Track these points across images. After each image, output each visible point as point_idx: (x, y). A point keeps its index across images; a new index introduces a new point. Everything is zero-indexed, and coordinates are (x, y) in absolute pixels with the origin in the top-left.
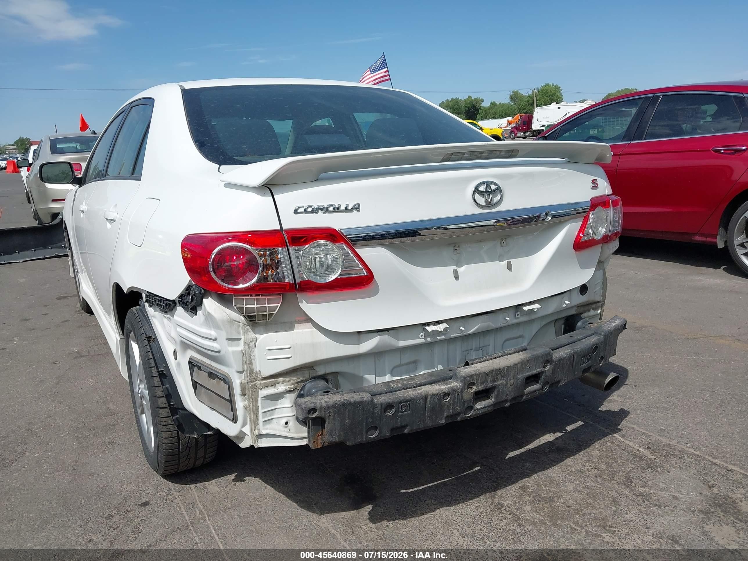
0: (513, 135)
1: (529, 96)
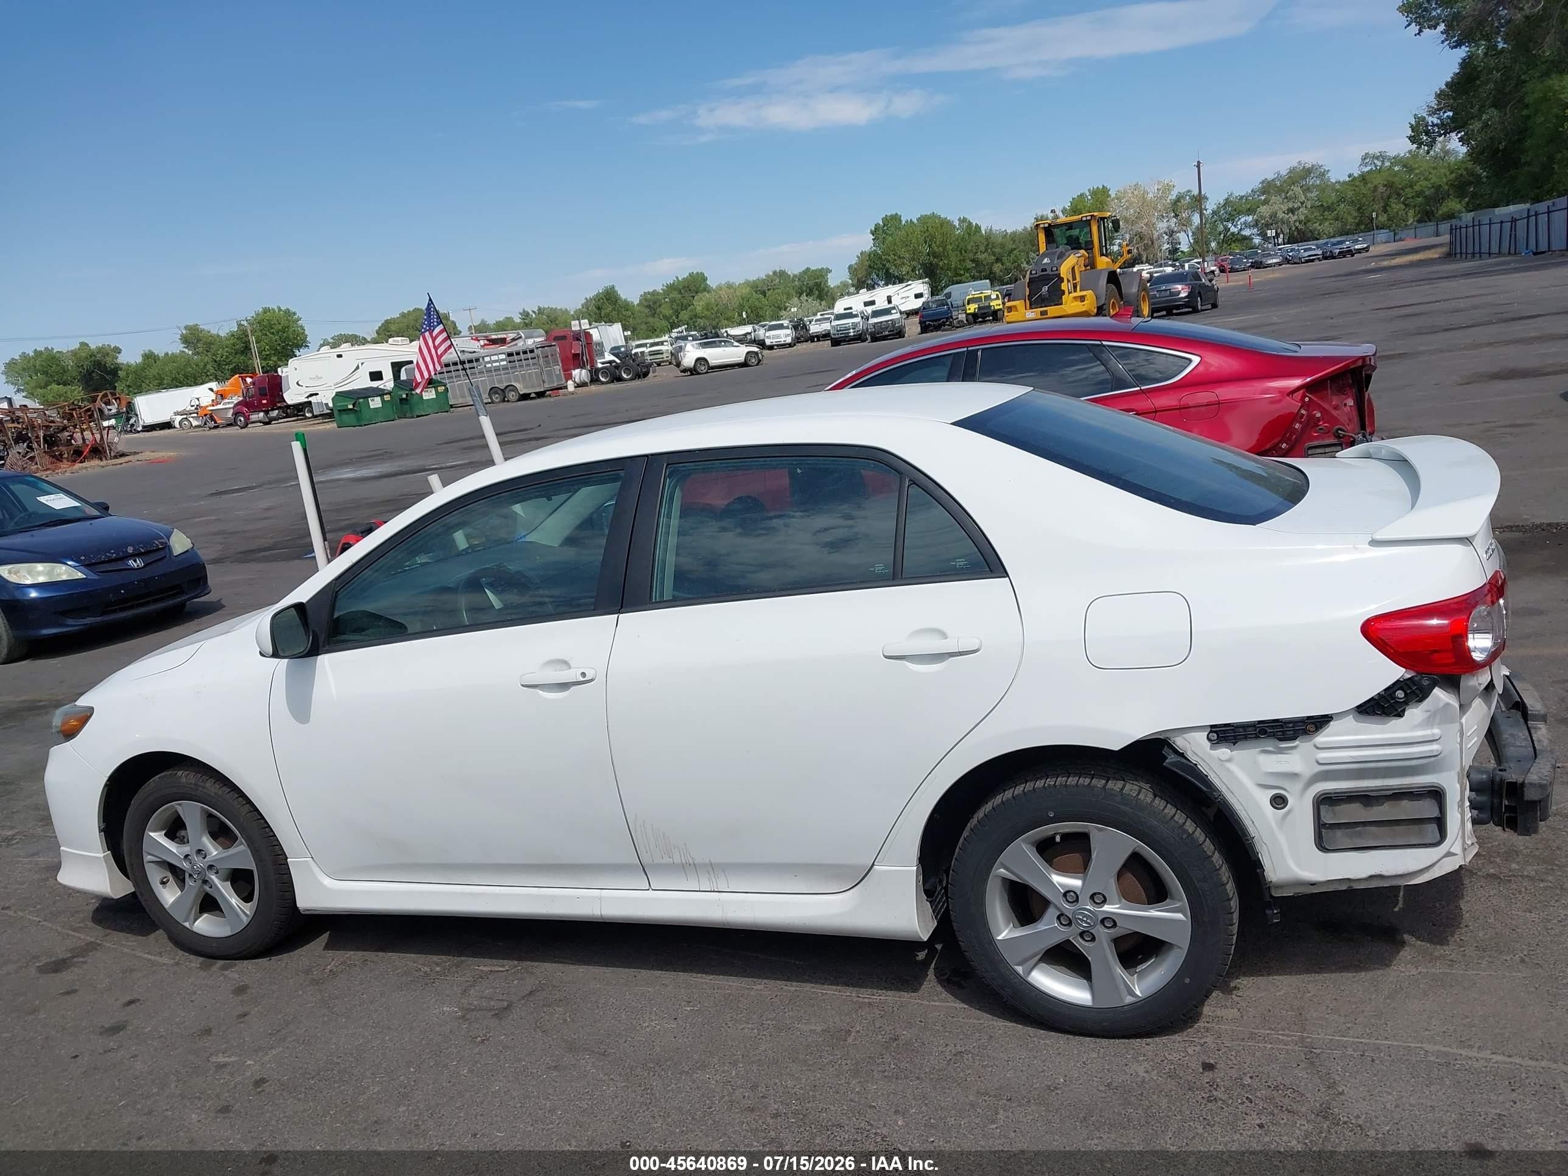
0: (242, 419)
1: (233, 335)
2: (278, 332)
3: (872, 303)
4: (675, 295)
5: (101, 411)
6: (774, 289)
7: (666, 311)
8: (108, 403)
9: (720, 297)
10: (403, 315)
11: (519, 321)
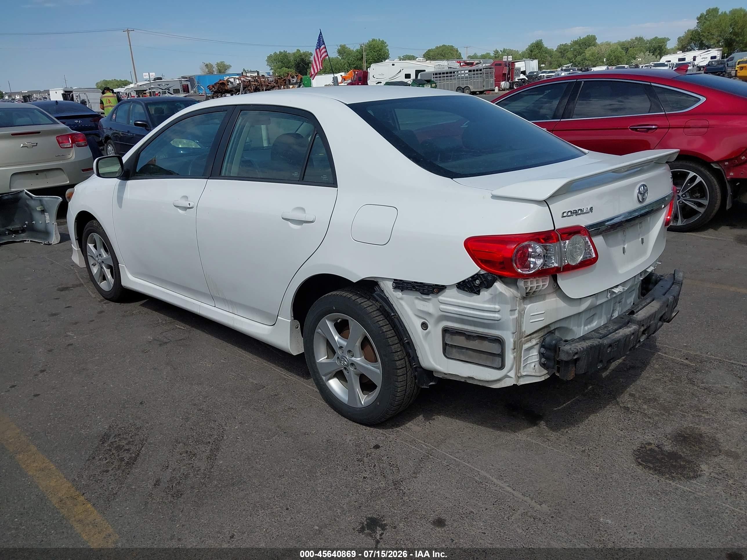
1: (357, 51)
2: (377, 51)
3: (684, 59)
4: (577, 47)
5: (289, 80)
6: (634, 47)
7: (570, 55)
8: (293, 77)
9: (601, 50)
10: (437, 48)
11: (493, 55)
